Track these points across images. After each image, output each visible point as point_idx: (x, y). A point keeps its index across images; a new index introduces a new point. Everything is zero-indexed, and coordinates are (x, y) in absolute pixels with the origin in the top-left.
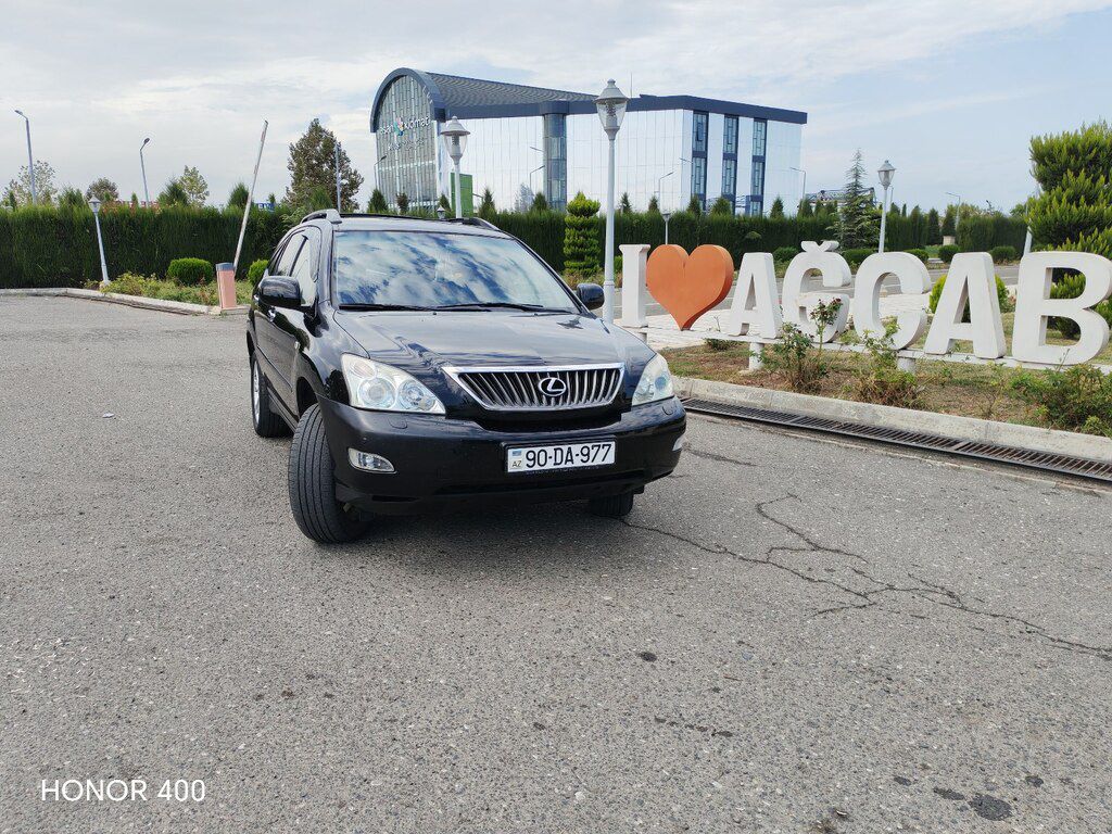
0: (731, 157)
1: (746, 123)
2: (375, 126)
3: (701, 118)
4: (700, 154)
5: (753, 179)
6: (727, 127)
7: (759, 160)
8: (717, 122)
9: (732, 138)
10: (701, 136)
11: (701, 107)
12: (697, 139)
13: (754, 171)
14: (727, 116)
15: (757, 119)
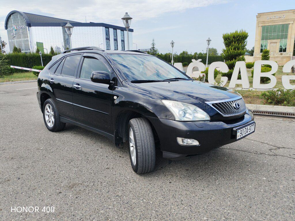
0: (116, 40)
1: (119, 31)
2: (6, 28)
3: (107, 29)
4: (108, 39)
5: (122, 46)
6: (114, 32)
7: (123, 41)
8: (111, 30)
9: (116, 35)
10: (107, 34)
11: (107, 27)
12: (107, 35)
13: (122, 44)
14: (114, 29)
15: (121, 30)
